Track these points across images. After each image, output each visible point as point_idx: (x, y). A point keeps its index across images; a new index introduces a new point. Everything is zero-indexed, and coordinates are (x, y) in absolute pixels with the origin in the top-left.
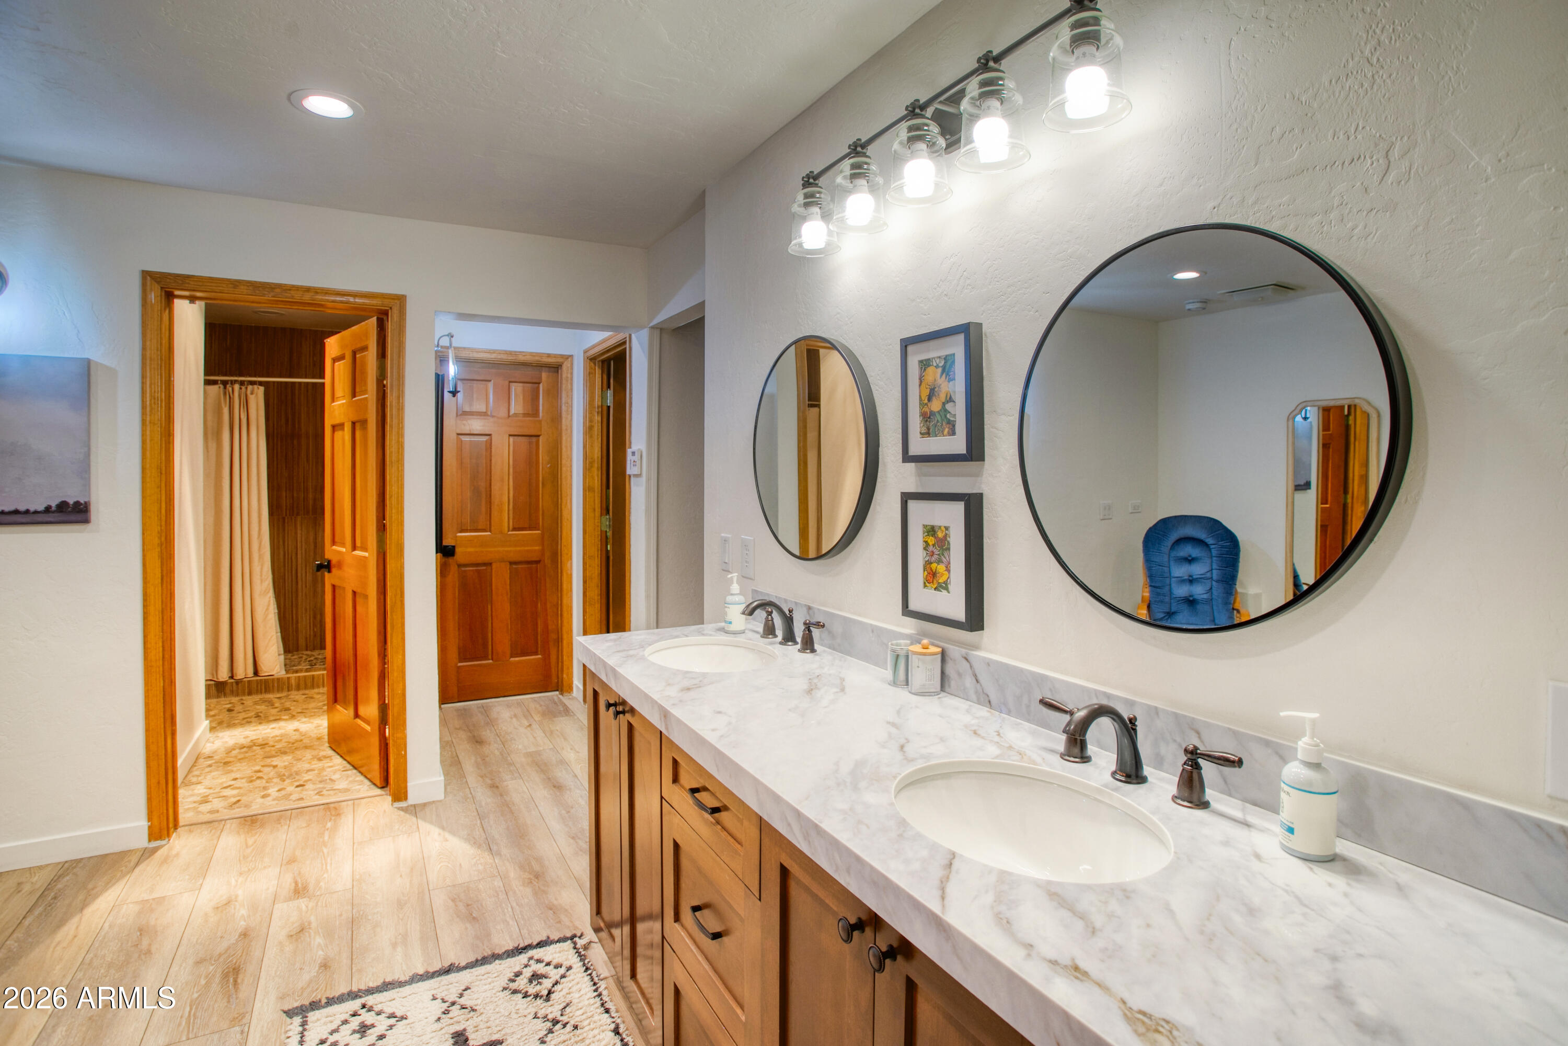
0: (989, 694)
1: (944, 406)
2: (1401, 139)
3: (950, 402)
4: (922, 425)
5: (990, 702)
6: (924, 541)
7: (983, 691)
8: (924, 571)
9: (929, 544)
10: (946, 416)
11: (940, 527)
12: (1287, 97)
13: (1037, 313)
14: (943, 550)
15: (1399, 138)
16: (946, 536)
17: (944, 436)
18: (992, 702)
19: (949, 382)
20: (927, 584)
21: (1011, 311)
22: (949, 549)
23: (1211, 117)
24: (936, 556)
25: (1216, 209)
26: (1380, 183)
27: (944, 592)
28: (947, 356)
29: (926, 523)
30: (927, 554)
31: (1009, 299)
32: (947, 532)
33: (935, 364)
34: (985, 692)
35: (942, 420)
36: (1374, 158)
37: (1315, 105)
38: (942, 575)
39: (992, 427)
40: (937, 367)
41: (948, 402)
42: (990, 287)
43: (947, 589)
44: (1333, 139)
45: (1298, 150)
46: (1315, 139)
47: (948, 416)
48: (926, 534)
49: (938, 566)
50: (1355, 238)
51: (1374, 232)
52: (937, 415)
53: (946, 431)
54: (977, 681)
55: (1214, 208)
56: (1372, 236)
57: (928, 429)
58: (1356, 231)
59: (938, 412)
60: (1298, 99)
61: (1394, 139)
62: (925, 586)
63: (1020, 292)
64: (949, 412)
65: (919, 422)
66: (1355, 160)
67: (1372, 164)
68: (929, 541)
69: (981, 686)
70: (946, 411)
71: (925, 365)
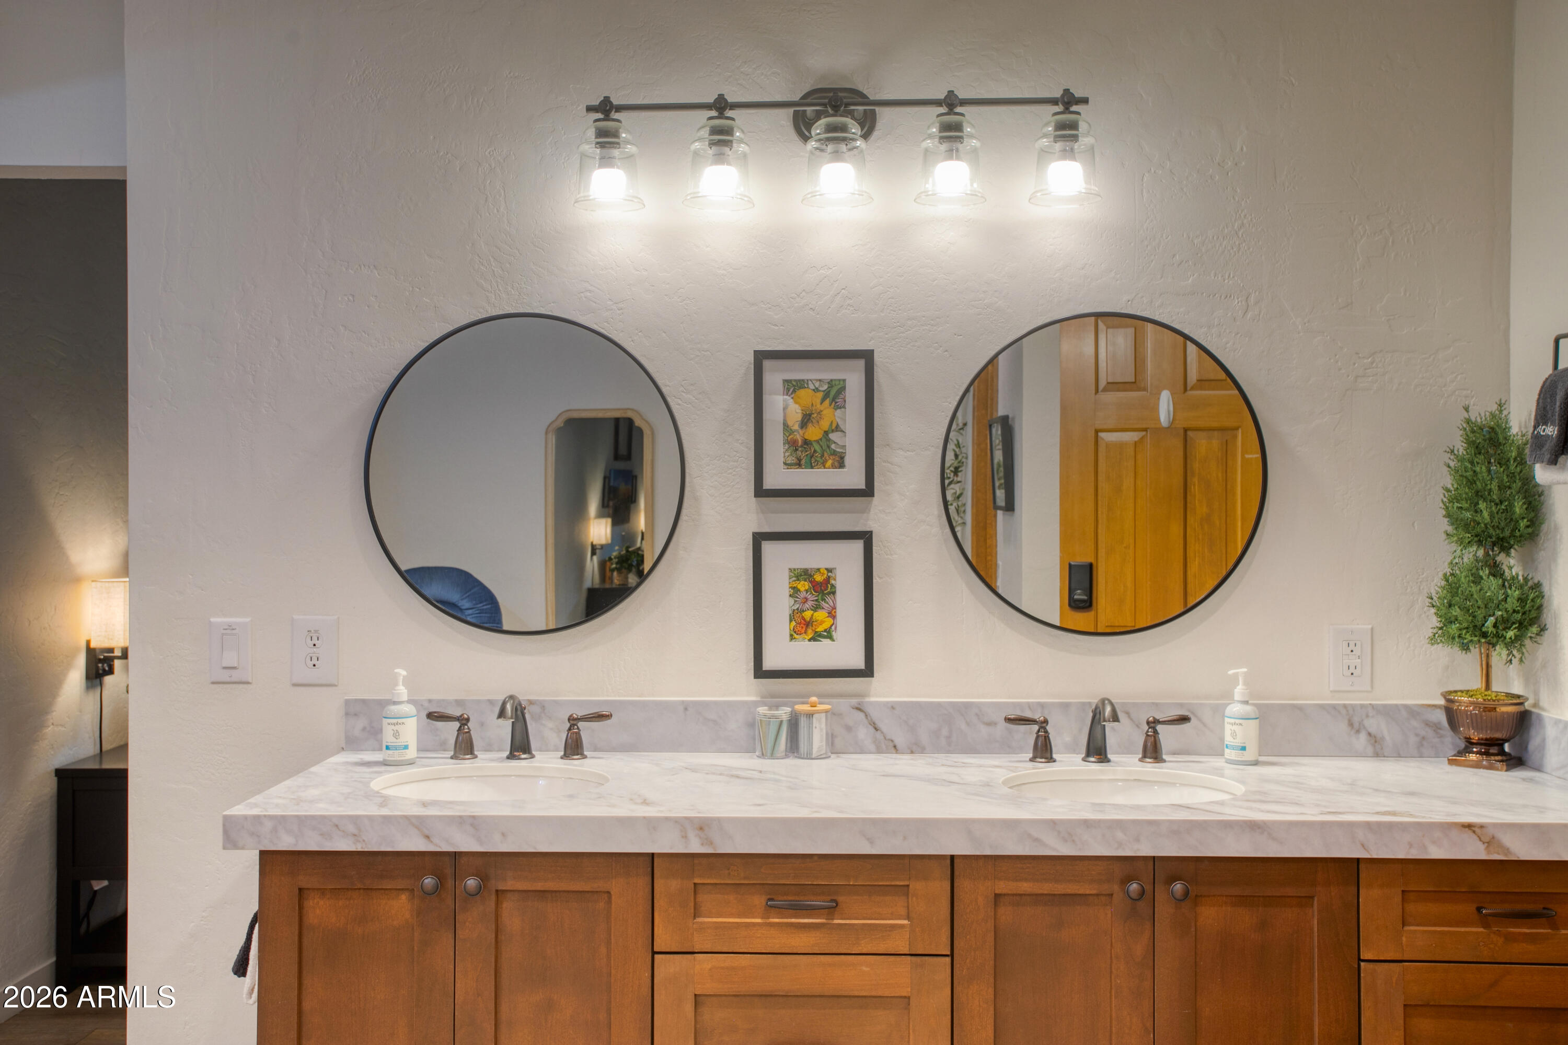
0: (893, 738)
1: (827, 435)
2: (1255, 292)
3: (837, 431)
4: (787, 454)
5: (895, 747)
6: (791, 587)
7: (885, 738)
8: (791, 621)
9: (799, 590)
10: (829, 447)
11: (819, 570)
12: (1185, 236)
13: (946, 353)
14: (824, 594)
15: (1254, 291)
16: (828, 580)
17: (825, 468)
18: (898, 747)
19: (836, 410)
20: (795, 636)
21: (911, 344)
22: (834, 593)
23: (1127, 228)
24: (810, 603)
25: (1130, 302)
26: (1243, 317)
27: (826, 642)
28: (831, 380)
29: (793, 566)
30: (795, 601)
31: (909, 332)
32: (830, 574)
33: (812, 387)
34: (888, 737)
35: (823, 451)
36: (1239, 299)
37: (1203, 250)
38: (822, 622)
39: (885, 462)
40: (816, 390)
41: (833, 431)
42: (882, 315)
43: (830, 637)
44: (1215, 278)
45: (1192, 277)
46: (1203, 273)
47: (833, 446)
48: (794, 579)
49: (816, 614)
50: (1227, 350)
51: (1239, 348)
52: (815, 444)
53: (829, 463)
54: (876, 729)
55: (1129, 301)
56: (1237, 351)
57: (800, 460)
58: (1228, 345)
59: (817, 441)
60: (1192, 241)
61: (1251, 291)
62: (792, 638)
63: (924, 327)
64: (835, 443)
65: (782, 450)
66: (1228, 297)
67: (1238, 303)
68: (799, 587)
69: (882, 733)
70: (829, 440)
71: (794, 386)
